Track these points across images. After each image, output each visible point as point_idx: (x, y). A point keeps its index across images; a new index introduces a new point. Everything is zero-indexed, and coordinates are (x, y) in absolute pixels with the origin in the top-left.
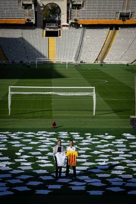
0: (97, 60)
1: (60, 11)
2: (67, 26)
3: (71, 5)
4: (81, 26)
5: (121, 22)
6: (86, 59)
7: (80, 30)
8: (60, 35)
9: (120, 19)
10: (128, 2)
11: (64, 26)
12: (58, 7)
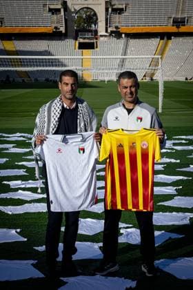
0: (145, 76)
1: (97, 19)
2: (105, 36)
3: (110, 10)
4: (123, 35)
5: (174, 29)
7: (122, 41)
8: (97, 47)
9: (173, 25)
10: (183, 4)
11: (101, 36)
12: (95, 14)
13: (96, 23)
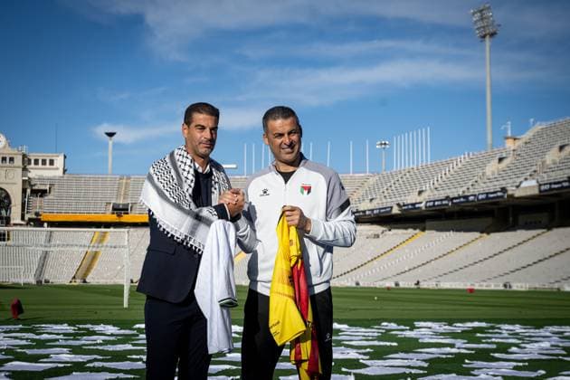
0: (74, 278)
1: (10, 203)
2: (21, 225)
3: (29, 191)
4: (46, 225)
5: (114, 218)
6: (55, 277)
7: (46, 228)
8: (8, 239)
9: (113, 213)
10: (126, 188)
11: (15, 225)
12: (8, 196)
13: (8, 207)
